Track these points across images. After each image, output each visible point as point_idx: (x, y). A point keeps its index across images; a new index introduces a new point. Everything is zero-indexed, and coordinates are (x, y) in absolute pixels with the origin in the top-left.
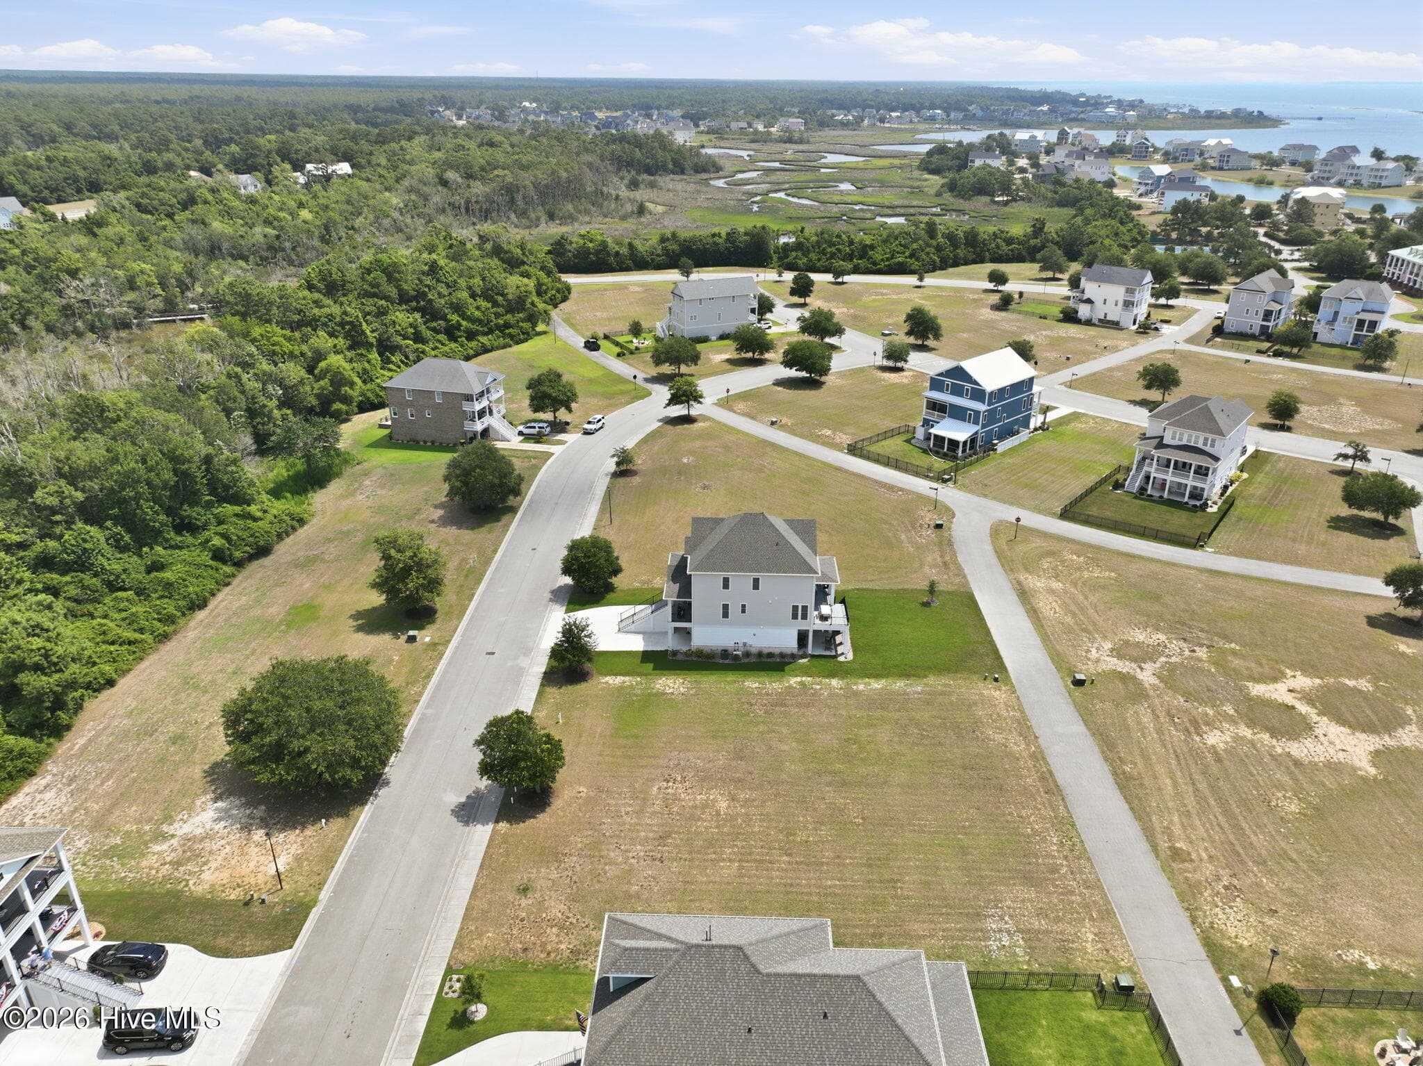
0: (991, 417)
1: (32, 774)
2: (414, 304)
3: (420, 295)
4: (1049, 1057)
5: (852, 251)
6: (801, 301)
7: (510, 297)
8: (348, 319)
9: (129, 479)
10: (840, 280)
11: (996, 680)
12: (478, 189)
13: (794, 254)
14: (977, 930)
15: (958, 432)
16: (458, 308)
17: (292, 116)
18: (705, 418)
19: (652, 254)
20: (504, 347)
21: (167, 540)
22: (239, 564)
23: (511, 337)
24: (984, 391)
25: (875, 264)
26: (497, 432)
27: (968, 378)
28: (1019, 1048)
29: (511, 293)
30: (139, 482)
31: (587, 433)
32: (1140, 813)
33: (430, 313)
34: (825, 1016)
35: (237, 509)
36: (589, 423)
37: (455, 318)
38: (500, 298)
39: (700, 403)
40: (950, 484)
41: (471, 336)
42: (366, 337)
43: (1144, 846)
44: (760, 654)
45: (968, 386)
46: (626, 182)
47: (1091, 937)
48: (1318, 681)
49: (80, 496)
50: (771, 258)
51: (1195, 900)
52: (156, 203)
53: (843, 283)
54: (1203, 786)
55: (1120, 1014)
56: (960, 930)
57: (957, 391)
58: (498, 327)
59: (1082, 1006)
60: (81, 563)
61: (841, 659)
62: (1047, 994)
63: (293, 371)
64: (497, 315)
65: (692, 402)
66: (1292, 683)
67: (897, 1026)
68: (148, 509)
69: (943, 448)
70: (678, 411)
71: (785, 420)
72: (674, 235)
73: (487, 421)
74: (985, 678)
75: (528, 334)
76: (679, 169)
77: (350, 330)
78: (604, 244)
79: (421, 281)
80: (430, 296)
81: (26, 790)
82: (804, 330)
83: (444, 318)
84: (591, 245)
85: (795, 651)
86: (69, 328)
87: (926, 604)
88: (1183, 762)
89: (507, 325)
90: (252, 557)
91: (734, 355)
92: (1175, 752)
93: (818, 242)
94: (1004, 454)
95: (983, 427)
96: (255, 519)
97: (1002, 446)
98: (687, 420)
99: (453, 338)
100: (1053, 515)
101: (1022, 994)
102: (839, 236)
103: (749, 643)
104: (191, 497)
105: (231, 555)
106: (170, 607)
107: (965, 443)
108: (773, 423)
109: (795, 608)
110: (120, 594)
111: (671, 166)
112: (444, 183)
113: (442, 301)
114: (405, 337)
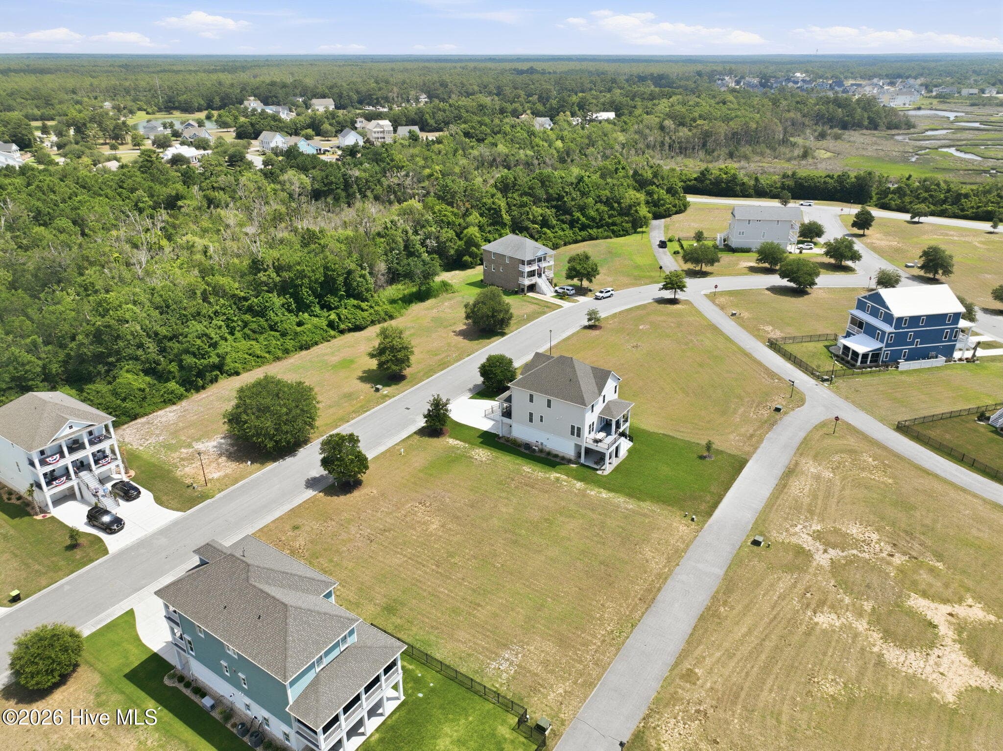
0: (900, 339)
1: (174, 404)
2: (554, 203)
3: (560, 198)
4: (451, 737)
5: (946, 198)
6: (861, 232)
7: (623, 205)
8: (493, 206)
9: (302, 275)
10: (916, 219)
11: (693, 520)
12: (684, 132)
13: (890, 196)
14: (494, 653)
15: (861, 345)
16: (582, 209)
17: (614, 81)
18: (687, 302)
19: (772, 186)
20: (607, 237)
21: (312, 311)
22: (342, 332)
23: (613, 232)
24: (891, 315)
25: (963, 210)
26: (540, 288)
27: (882, 303)
28: (439, 722)
29: (625, 202)
30: (305, 276)
31: (597, 298)
32: (693, 640)
33: (561, 209)
34: (259, 618)
35: (355, 302)
36: (602, 292)
37: (578, 214)
38: (616, 205)
39: (682, 290)
40: (826, 384)
41: (584, 228)
42: (502, 218)
43: (671, 660)
44: (549, 453)
45: (882, 310)
46: (816, 134)
47: (561, 691)
48: (992, 618)
49: (278, 279)
50: (871, 198)
51: (665, 707)
52: (478, 132)
53: (918, 223)
54: (769, 645)
55: (522, 739)
56: (483, 648)
57: (874, 313)
58: (608, 225)
59: (504, 722)
60: (261, 313)
61: (599, 472)
62: (492, 706)
63: (448, 234)
64: (610, 217)
65: (678, 290)
66: (961, 610)
67: (285, 640)
68: (305, 292)
69: (848, 358)
70: (668, 294)
71: (746, 315)
72: (794, 174)
73: (535, 280)
74: (686, 516)
75: (627, 231)
76: (874, 125)
77: (493, 214)
78: (734, 177)
79: (563, 188)
80: (566, 199)
81: (167, 409)
82: (827, 254)
83: (571, 214)
84: (724, 176)
85: (573, 458)
86: (385, 198)
87: (702, 458)
88: (775, 623)
89: (614, 224)
90: (350, 330)
91: (753, 264)
92: (778, 614)
93: (918, 188)
94: (902, 373)
95: (887, 345)
96: (363, 310)
97: (904, 365)
98: (673, 301)
99: (572, 226)
100: (889, 425)
101: (477, 697)
102: (938, 185)
103: (545, 443)
104: (334, 292)
105: (338, 326)
106: (290, 344)
107: (865, 356)
108: (733, 315)
109: (573, 427)
110: (273, 333)
111: (866, 123)
112: (662, 128)
113: (573, 203)
114: (534, 222)
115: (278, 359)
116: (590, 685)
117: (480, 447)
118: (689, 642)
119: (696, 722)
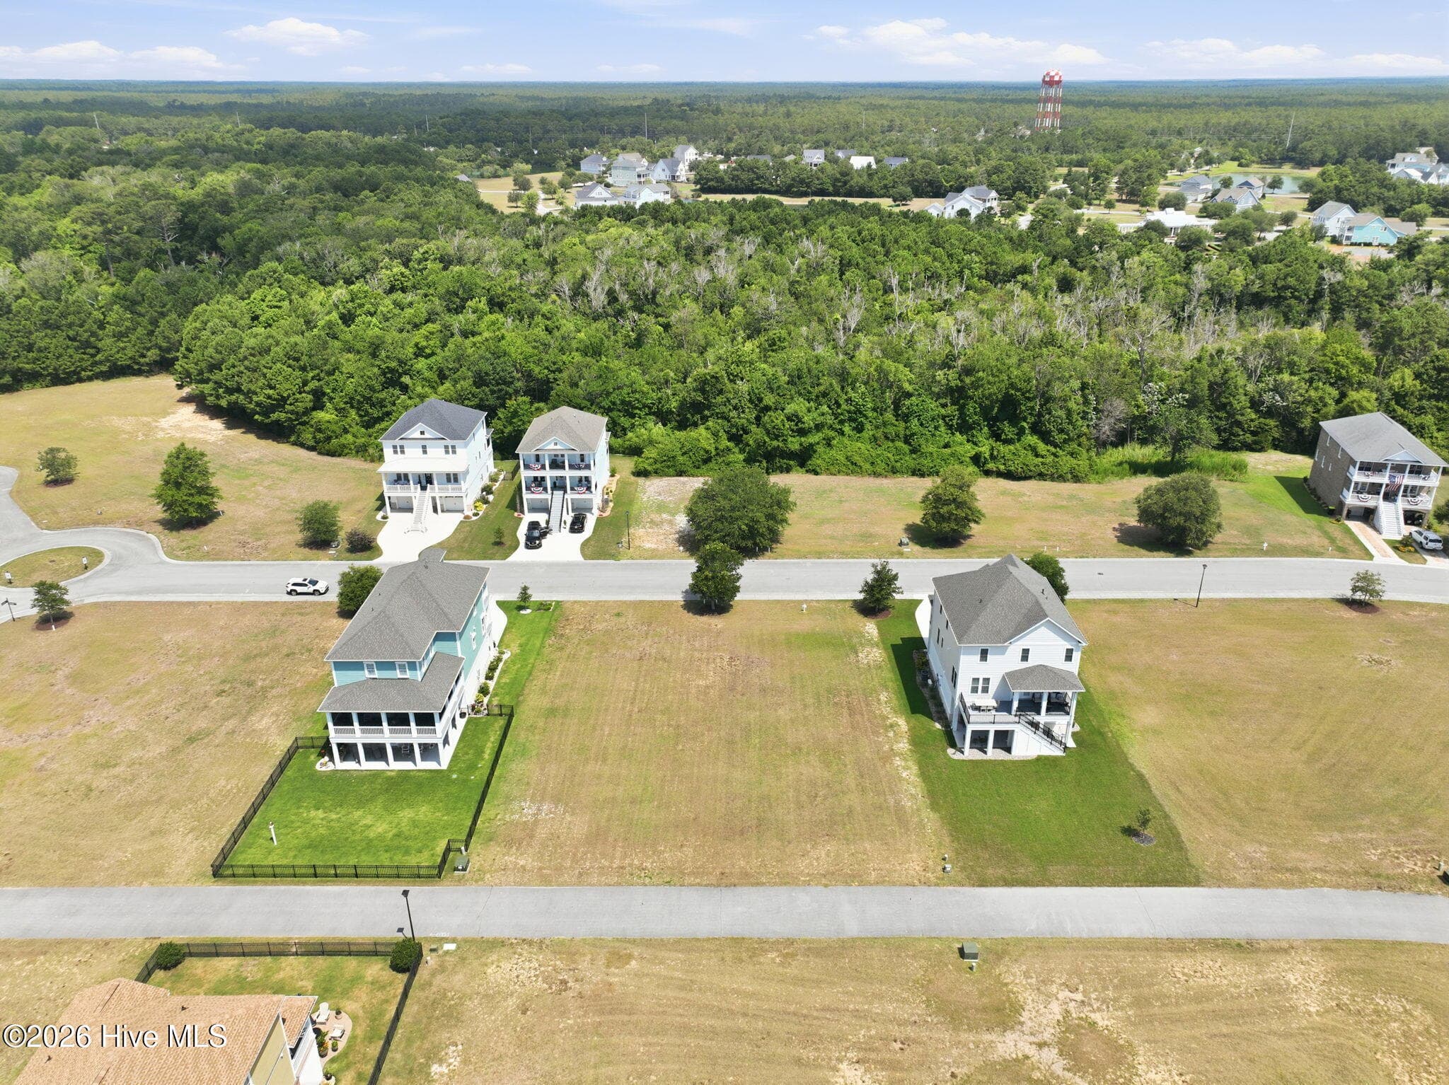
14: (543, 798)
21: (973, 436)
26: (1379, 519)
35: (1035, 442)
47: (521, 863)
73: (1375, 501)
96: (1037, 455)
105: (985, 463)
115: (876, 474)
116: (546, 881)
117: (885, 649)
118: (678, 942)
119: (545, 986)
